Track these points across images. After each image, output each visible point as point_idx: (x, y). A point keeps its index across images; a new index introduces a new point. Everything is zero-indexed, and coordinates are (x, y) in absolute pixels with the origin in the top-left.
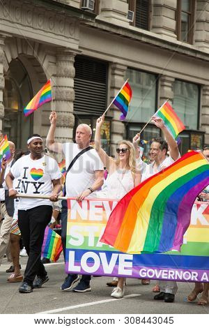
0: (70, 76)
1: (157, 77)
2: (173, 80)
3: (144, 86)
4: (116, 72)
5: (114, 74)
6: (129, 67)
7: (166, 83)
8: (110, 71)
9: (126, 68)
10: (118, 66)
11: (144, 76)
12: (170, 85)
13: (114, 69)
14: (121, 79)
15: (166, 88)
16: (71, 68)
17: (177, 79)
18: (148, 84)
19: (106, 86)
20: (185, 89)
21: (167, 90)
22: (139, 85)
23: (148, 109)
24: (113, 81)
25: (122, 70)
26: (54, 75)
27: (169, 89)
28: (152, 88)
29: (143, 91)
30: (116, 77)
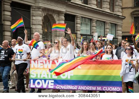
0: (63, 20)
1: (91, 20)
2: (96, 20)
3: (87, 23)
4: (78, 18)
5: (77, 19)
6: (82, 17)
7: (94, 22)
8: (76, 18)
9: (81, 17)
10: (78, 17)
11: (87, 19)
12: (95, 22)
13: (77, 17)
14: (79, 20)
15: (94, 23)
16: (63, 18)
17: (97, 20)
18: (88, 22)
19: (75, 23)
20: (100, 23)
21: (94, 24)
22: (85, 23)
23: (88, 30)
24: (77, 21)
25: (80, 18)
26: (58, 20)
27: (95, 23)
28: (89, 23)
29: (86, 24)
30: (78, 20)
